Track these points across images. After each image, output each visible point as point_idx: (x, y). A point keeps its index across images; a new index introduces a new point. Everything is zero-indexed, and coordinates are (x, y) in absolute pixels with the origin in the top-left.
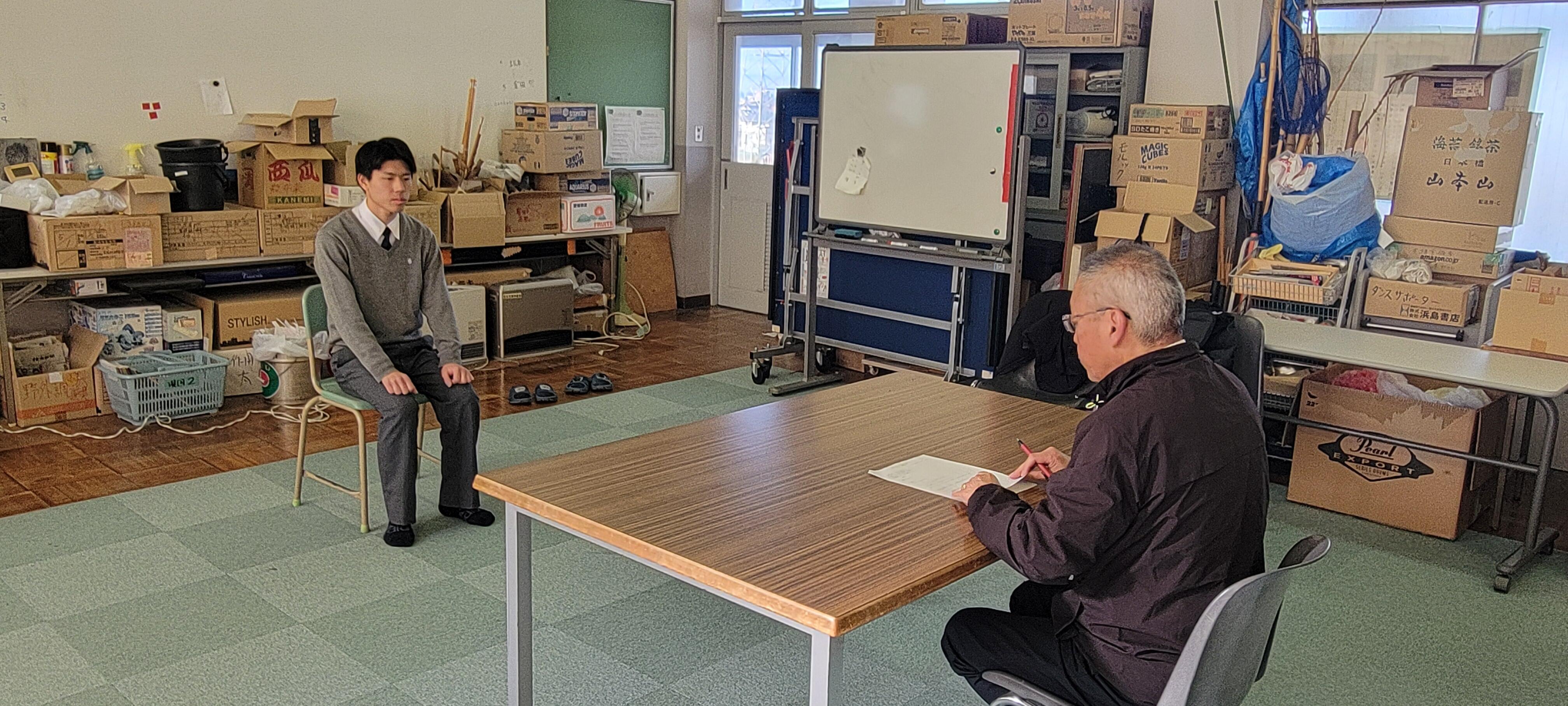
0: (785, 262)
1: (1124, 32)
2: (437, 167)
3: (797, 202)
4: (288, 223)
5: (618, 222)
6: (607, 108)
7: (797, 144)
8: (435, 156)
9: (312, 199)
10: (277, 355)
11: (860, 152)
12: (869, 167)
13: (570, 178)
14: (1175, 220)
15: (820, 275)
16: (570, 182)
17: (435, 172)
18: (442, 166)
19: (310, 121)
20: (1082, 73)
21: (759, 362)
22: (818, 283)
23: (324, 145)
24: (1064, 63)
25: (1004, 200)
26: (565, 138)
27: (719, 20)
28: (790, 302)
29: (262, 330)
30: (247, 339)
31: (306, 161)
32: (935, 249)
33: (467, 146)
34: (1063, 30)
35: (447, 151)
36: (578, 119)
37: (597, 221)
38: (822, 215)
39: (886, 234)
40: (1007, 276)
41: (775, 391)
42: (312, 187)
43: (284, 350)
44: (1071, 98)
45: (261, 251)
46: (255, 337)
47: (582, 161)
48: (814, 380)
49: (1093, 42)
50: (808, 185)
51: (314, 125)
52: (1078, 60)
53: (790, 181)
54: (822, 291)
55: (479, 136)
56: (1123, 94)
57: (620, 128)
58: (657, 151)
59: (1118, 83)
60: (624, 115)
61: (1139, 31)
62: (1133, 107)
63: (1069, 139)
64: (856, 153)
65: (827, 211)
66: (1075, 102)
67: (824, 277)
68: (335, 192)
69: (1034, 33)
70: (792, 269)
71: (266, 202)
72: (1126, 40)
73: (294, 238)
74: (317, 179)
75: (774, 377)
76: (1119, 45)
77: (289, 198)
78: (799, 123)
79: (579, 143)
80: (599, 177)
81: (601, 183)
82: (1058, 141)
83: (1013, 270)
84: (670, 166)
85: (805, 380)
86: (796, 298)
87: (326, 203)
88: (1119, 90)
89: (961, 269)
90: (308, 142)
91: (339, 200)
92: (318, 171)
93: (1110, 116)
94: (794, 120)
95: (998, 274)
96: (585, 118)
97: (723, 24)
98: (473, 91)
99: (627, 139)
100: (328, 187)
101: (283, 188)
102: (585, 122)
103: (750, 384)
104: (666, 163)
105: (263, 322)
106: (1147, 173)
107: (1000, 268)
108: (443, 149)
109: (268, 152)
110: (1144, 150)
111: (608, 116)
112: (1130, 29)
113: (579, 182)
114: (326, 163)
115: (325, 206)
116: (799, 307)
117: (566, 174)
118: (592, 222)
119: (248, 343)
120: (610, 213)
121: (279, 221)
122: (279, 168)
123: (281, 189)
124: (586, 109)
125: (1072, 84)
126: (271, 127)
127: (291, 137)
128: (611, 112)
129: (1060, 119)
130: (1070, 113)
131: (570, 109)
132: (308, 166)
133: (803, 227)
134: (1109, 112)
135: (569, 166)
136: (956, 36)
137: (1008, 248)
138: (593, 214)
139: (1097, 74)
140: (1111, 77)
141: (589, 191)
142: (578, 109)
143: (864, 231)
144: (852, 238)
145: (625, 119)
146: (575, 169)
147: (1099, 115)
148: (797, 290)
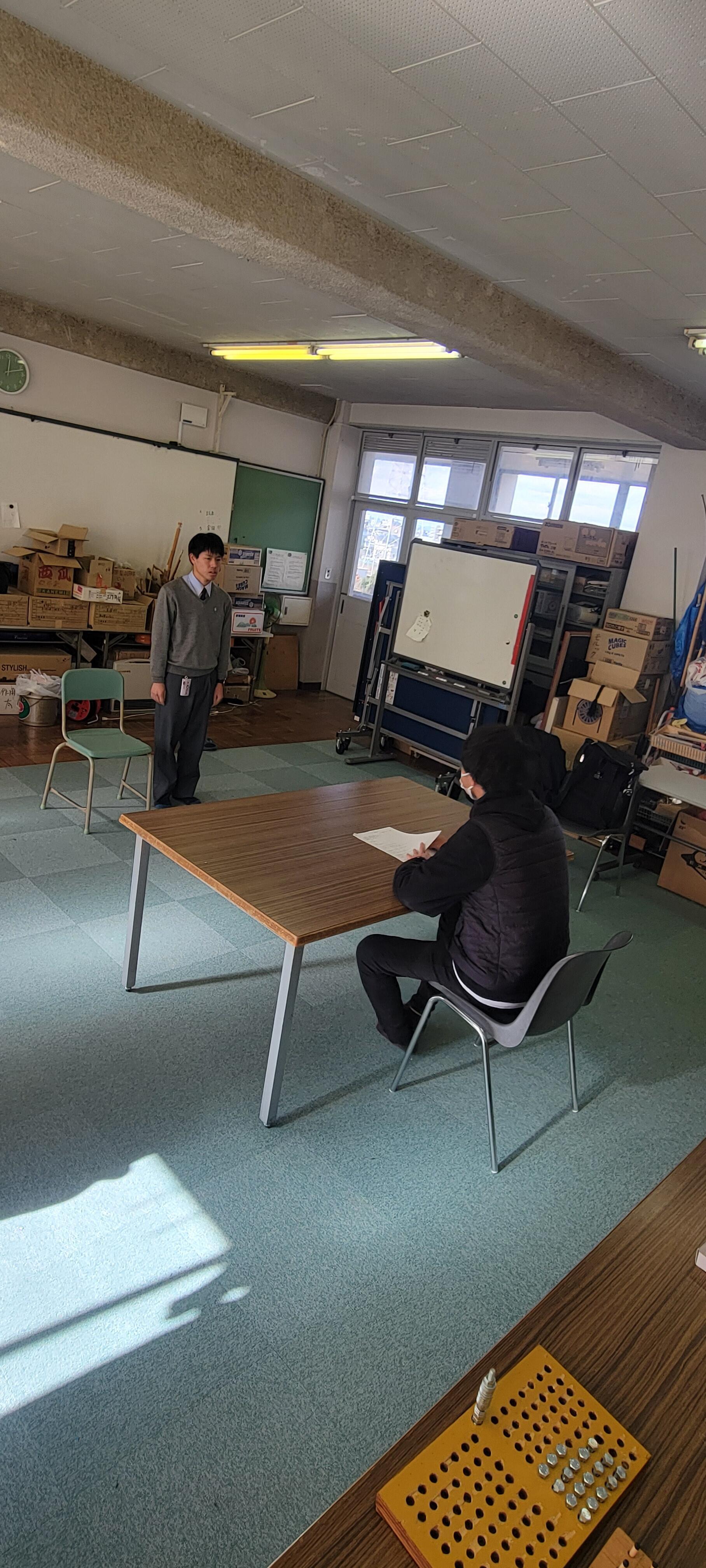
0: (369, 676)
1: (614, 558)
2: (150, 578)
3: (382, 637)
4: (47, 607)
5: (265, 628)
6: (268, 549)
7: (387, 599)
8: (148, 569)
9: (65, 592)
10: (30, 693)
11: (426, 614)
12: (430, 624)
13: (237, 596)
14: (621, 693)
15: (390, 689)
16: (238, 599)
17: (147, 581)
18: (153, 577)
19: (69, 542)
20: (583, 580)
21: (341, 740)
22: (387, 694)
23: (77, 558)
24: (572, 572)
25: (512, 663)
26: (238, 570)
27: (353, 498)
28: (368, 703)
29: (23, 675)
30: (13, 679)
31: (64, 567)
32: (463, 687)
33: (170, 567)
34: (574, 550)
35: (157, 569)
36: (248, 558)
37: (251, 627)
38: (397, 650)
39: (434, 670)
40: (507, 712)
41: (349, 761)
42: (65, 585)
43: (36, 690)
44: (572, 595)
45: (28, 623)
46: (18, 679)
47: (247, 587)
48: (375, 758)
49: (593, 561)
50: (390, 628)
51: (72, 544)
52: (582, 570)
53: (379, 623)
54: (390, 699)
55: (180, 561)
56: (607, 598)
57: (276, 564)
58: (298, 582)
59: (605, 591)
60: (279, 555)
61: (624, 558)
62: (610, 610)
63: (568, 622)
64: (423, 614)
65: (400, 648)
66: (575, 598)
67: (392, 691)
68: (80, 590)
69: (555, 548)
70: (373, 681)
71: (35, 590)
72: (614, 564)
73: (51, 617)
74: (70, 580)
75: (351, 750)
76: (608, 566)
77: (50, 590)
78: (391, 585)
79: (246, 574)
80: (256, 597)
81: (257, 602)
82: (560, 623)
83: (510, 709)
84: (306, 593)
85: (370, 756)
86: (373, 701)
87: (74, 596)
88: (604, 595)
89: (478, 703)
90: (66, 555)
91: (82, 596)
92: (71, 574)
93: (596, 611)
94: (388, 583)
95: (502, 710)
96: (253, 558)
97: (355, 501)
98: (179, 530)
99: (279, 572)
100: (76, 586)
101: (47, 584)
102: (252, 561)
103: (333, 754)
104: (303, 590)
105: (24, 669)
106: (610, 657)
107: (504, 707)
108: (154, 567)
109: (40, 559)
110: (611, 641)
111: (268, 554)
112: (617, 556)
113: (243, 600)
114: (76, 570)
115: (73, 598)
116: (373, 707)
117: (235, 593)
118: (248, 628)
119: (13, 681)
120: (260, 623)
121: (42, 605)
122: (46, 571)
123: (46, 584)
124: (254, 552)
125: (575, 585)
126: (45, 543)
127: (56, 550)
128: (271, 552)
129: (563, 608)
130: (571, 604)
131: (243, 551)
132: (65, 570)
133: (383, 658)
134: (596, 609)
135: (238, 589)
136: (504, 541)
137: (510, 694)
138: (249, 622)
139: (592, 582)
140: (601, 585)
141: (248, 606)
142: (249, 551)
143: (421, 666)
144: (412, 670)
145: (280, 558)
146: (242, 591)
147: (589, 610)
148: (373, 695)
